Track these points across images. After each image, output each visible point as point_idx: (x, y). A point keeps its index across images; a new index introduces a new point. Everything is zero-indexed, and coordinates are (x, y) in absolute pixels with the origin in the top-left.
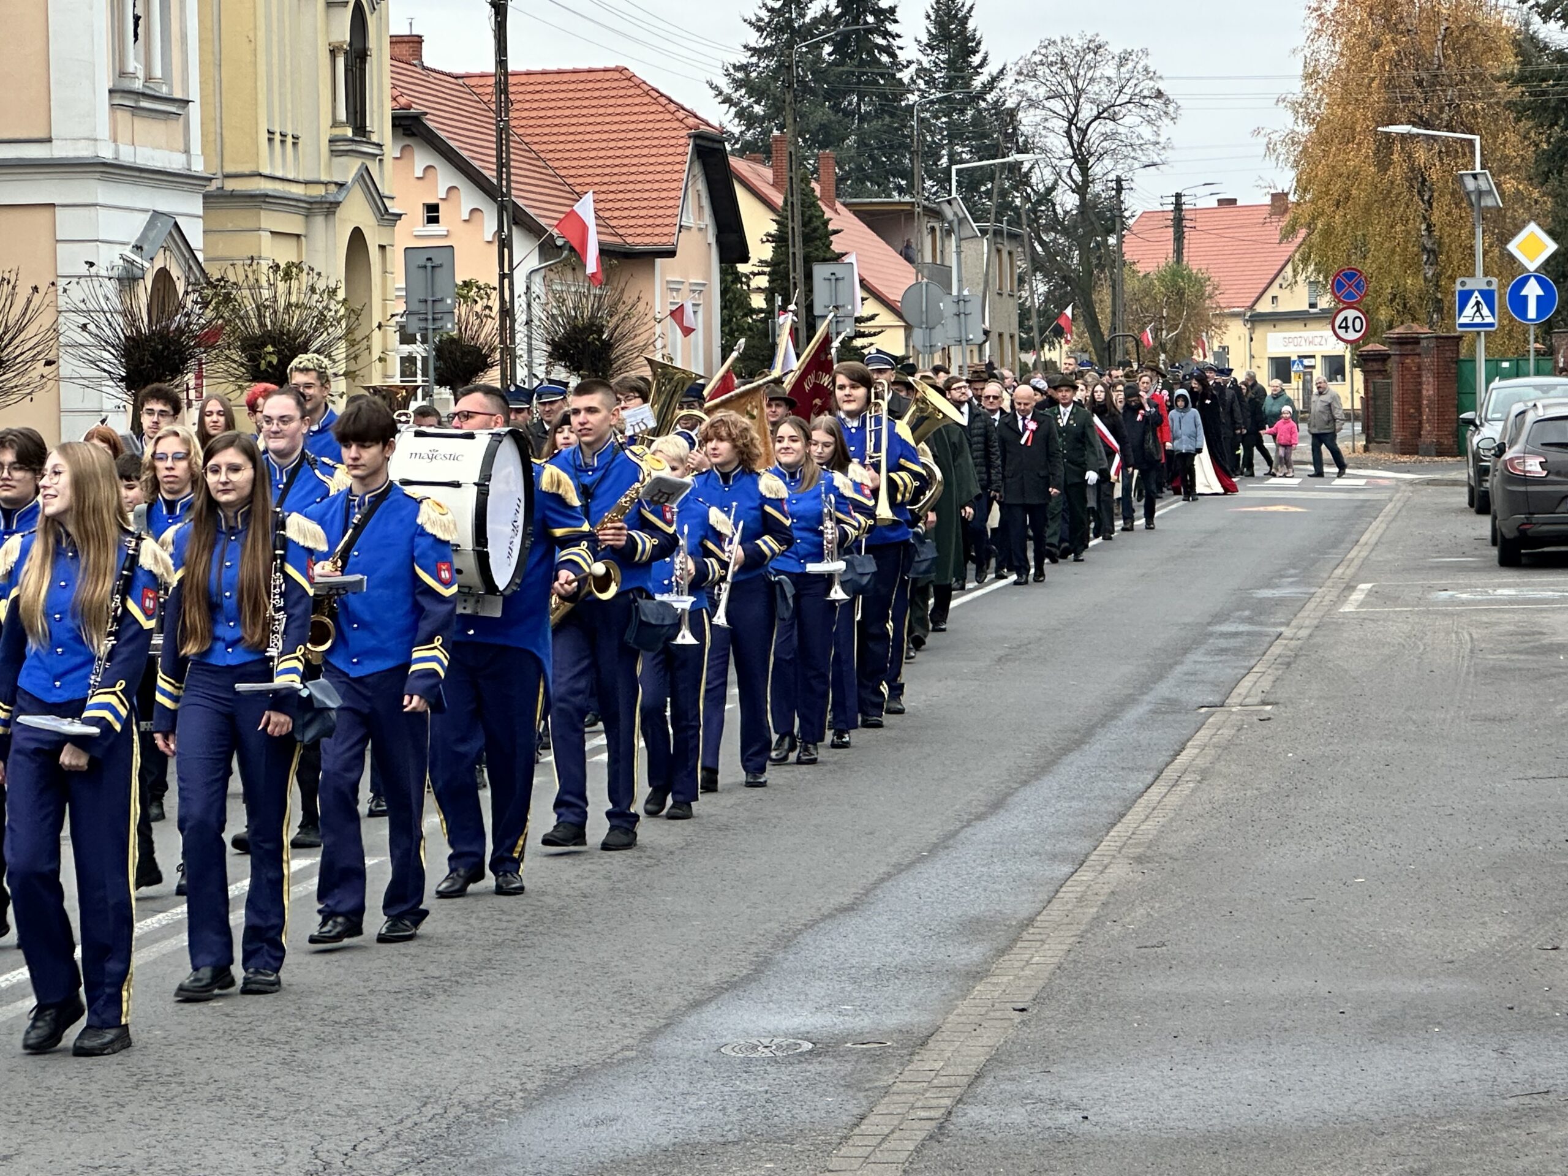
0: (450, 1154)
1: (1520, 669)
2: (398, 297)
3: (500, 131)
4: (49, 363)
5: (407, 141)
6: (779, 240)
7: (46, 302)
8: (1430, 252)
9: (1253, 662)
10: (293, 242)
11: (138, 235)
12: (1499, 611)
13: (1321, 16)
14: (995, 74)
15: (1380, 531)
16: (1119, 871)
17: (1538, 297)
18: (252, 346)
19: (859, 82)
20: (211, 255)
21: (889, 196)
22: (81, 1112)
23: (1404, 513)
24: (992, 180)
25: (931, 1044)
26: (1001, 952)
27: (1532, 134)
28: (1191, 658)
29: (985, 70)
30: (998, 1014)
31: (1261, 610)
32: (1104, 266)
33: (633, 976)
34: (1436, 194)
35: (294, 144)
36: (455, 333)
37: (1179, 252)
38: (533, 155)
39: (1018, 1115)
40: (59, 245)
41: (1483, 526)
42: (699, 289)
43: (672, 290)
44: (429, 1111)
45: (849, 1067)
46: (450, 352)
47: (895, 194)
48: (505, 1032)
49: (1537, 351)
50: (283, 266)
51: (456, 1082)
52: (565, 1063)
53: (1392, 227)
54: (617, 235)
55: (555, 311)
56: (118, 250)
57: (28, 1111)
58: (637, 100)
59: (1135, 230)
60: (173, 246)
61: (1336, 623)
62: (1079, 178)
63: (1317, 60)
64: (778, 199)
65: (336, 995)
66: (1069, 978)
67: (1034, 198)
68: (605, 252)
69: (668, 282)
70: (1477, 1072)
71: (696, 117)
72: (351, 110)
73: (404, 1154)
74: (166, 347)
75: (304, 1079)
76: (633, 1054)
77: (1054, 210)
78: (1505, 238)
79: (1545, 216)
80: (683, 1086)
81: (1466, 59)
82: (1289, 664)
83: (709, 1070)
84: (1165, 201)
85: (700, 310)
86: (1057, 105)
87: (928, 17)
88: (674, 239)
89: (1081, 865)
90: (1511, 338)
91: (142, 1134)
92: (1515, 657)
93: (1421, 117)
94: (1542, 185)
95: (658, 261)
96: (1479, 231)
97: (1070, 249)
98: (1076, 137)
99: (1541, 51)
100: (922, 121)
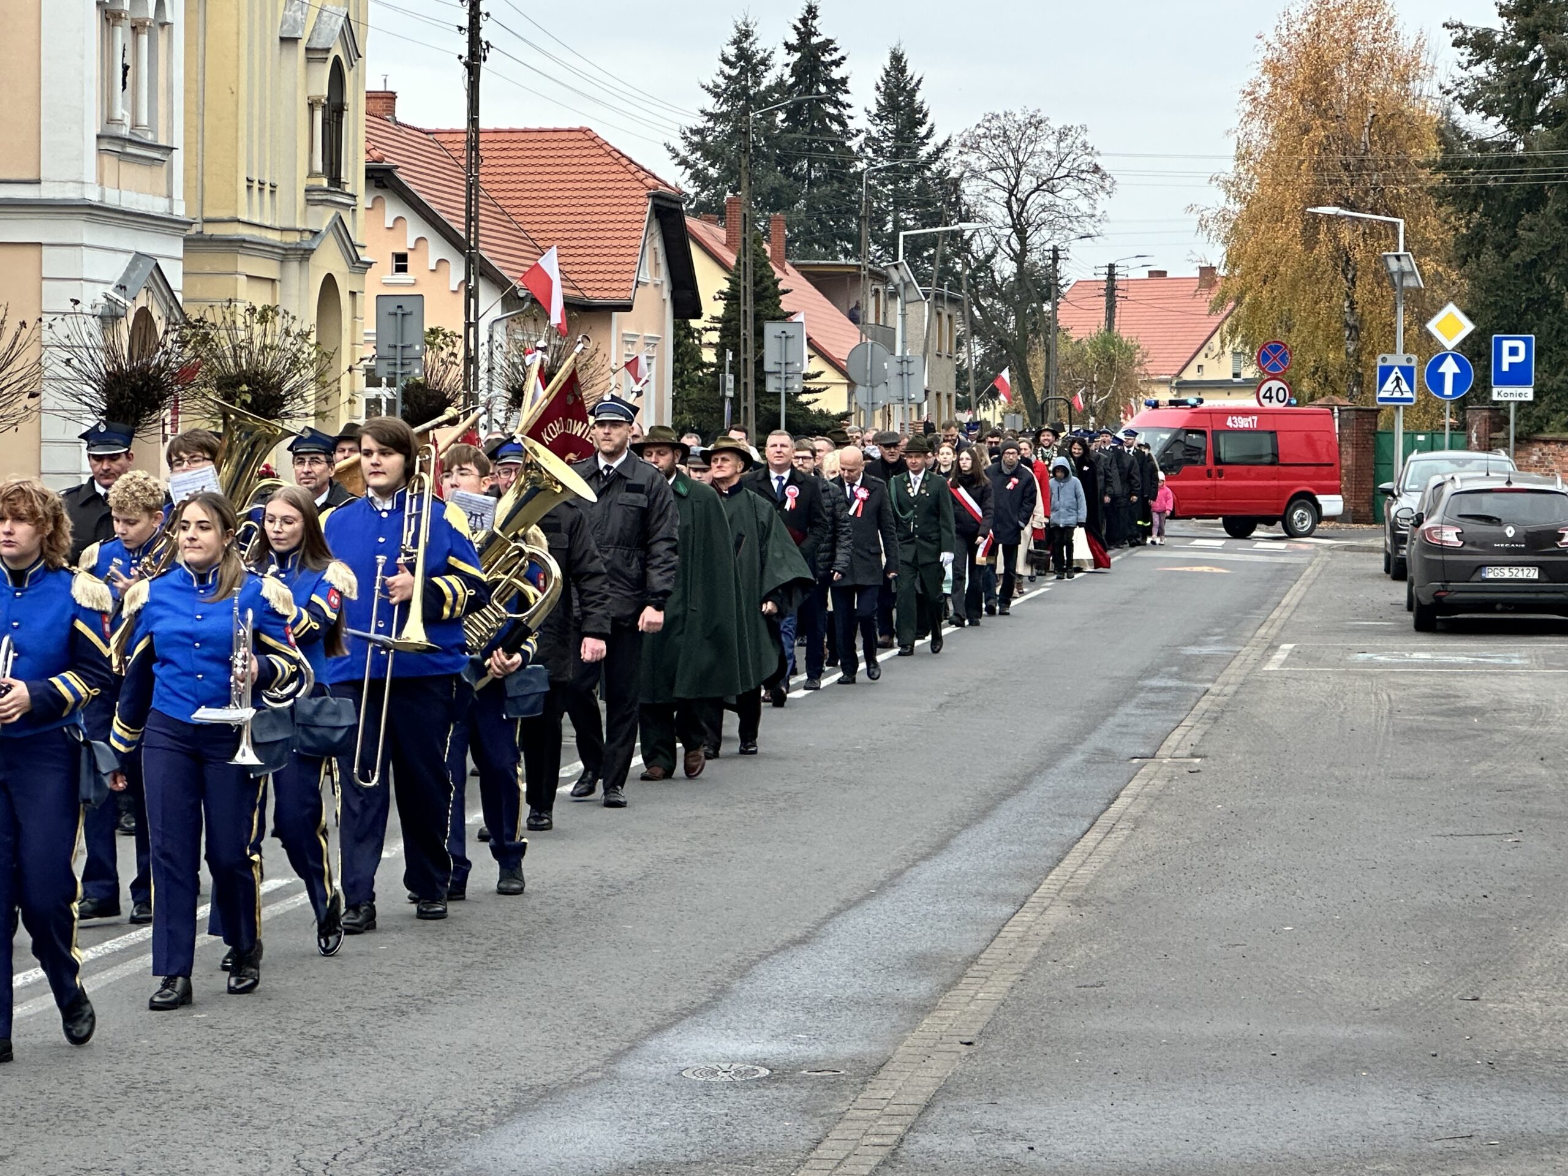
0: (426, 1166)
1: (1436, 731)
2: (366, 342)
3: (470, 186)
4: (33, 395)
5: (380, 193)
6: (731, 298)
7: (33, 337)
8: (1352, 328)
9: (1182, 716)
10: (267, 287)
11: (121, 275)
12: (1416, 674)
13: (1255, 99)
14: (940, 145)
15: (1300, 594)
16: (1058, 914)
17: (1455, 375)
18: (228, 386)
19: (810, 149)
20: (190, 296)
21: (836, 258)
22: (73, 1116)
23: (1323, 577)
24: (935, 246)
25: (882, 1074)
26: (947, 988)
27: (1453, 219)
28: (1122, 710)
29: (931, 141)
30: (946, 1047)
31: (1189, 667)
32: (1039, 332)
33: (597, 1000)
34: (1359, 273)
35: (272, 192)
36: (421, 379)
37: (1110, 320)
38: (498, 210)
39: (966, 1144)
40: (44, 283)
41: (1400, 592)
42: (653, 342)
43: (627, 342)
44: (405, 1124)
45: (805, 1093)
46: (416, 397)
47: (841, 256)
48: (475, 1051)
49: (1451, 426)
50: (259, 309)
51: (430, 1098)
52: (533, 1081)
53: (1316, 303)
54: (576, 288)
55: (516, 360)
56: (101, 289)
57: (23, 1114)
58: (599, 160)
59: (1069, 297)
60: (155, 288)
61: (1260, 681)
62: (1017, 247)
63: (1250, 142)
64: (731, 259)
65: (314, 1011)
66: (1013, 1015)
67: (973, 264)
68: (569, 305)
69: (624, 335)
70: (1403, 1115)
71: (655, 177)
72: (327, 162)
73: (382, 1165)
74: (146, 384)
75: (286, 1091)
76: (599, 1074)
77: (993, 277)
78: (1423, 317)
79: (1462, 297)
80: (646, 1107)
81: (1392, 145)
82: (1216, 719)
83: (671, 1092)
84: (1099, 271)
85: (654, 362)
86: (999, 176)
87: (878, 88)
88: (631, 294)
89: (1022, 906)
90: (1426, 412)
91: (133, 1139)
92: (1432, 718)
93: (1347, 200)
94: (1460, 267)
95: (615, 315)
96: (1400, 310)
97: (1007, 314)
98: (1015, 207)
99: (1462, 140)
100: (870, 187)
